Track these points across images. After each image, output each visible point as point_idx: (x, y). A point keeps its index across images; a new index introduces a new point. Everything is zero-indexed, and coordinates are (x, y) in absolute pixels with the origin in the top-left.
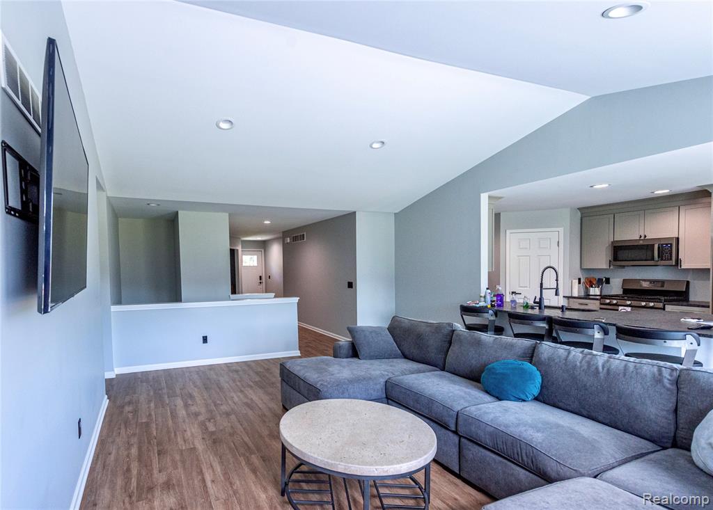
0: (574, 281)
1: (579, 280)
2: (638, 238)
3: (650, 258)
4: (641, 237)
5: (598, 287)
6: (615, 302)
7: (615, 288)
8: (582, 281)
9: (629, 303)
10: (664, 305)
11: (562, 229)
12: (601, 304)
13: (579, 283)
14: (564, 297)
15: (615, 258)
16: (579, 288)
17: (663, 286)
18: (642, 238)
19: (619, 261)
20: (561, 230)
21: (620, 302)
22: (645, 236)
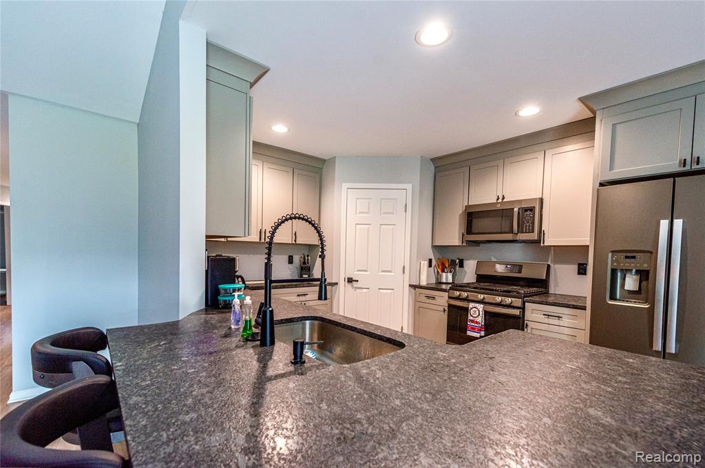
0: (422, 262)
1: (430, 261)
2: (495, 201)
3: (507, 230)
4: (498, 199)
5: (450, 272)
6: (465, 295)
7: (469, 274)
8: (434, 263)
9: (481, 297)
10: (524, 303)
11: (411, 185)
12: (450, 298)
13: (430, 265)
14: (410, 286)
15: (469, 230)
16: (428, 271)
17: (520, 272)
18: (500, 200)
19: (474, 234)
20: (409, 186)
21: (472, 296)
22: (503, 198)
